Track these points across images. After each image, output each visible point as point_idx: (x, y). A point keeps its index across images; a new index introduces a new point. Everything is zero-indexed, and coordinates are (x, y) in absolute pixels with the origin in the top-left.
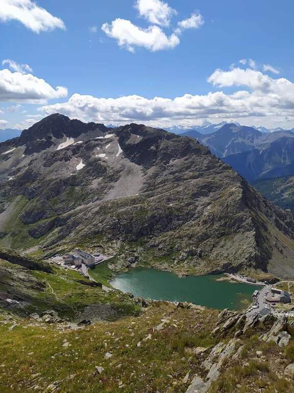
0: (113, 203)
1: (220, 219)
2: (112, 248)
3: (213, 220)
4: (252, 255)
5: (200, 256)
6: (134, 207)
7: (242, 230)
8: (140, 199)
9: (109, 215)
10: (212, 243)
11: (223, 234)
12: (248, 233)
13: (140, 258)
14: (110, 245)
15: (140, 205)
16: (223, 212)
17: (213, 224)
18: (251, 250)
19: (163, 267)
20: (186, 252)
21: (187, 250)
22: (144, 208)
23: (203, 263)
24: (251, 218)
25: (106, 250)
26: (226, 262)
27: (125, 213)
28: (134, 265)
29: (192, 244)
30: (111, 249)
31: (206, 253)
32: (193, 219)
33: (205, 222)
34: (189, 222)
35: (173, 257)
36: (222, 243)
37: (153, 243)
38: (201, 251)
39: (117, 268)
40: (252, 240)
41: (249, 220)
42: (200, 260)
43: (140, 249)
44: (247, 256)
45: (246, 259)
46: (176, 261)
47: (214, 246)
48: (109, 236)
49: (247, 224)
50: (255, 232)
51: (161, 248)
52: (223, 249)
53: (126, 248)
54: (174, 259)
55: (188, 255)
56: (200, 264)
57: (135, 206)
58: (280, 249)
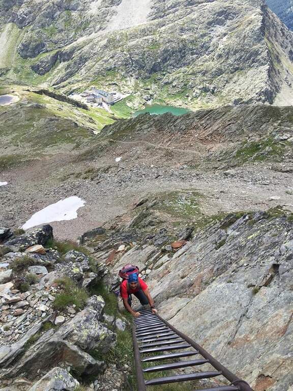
0: (122, 35)
1: (236, 52)
2: (127, 86)
3: (228, 54)
4: (262, 90)
5: (213, 92)
6: (145, 40)
7: (256, 64)
8: (150, 30)
9: (120, 49)
10: (226, 79)
11: (236, 69)
12: (262, 67)
13: (155, 96)
14: (125, 83)
15: (151, 37)
16: (239, 44)
17: (228, 58)
18: (263, 85)
19: (178, 105)
20: (200, 89)
21: (201, 86)
22: (156, 41)
23: (216, 99)
24: (267, 50)
25: (122, 89)
26: (237, 98)
27: (136, 47)
28: (150, 103)
29: (206, 80)
30: (126, 88)
31: (219, 89)
32: (207, 53)
33: (220, 56)
34: (203, 57)
35: (187, 94)
36: (235, 78)
37: (167, 80)
38: (215, 88)
39: (135, 106)
40: (265, 75)
41: (265, 54)
42: (212, 97)
43: (154, 86)
44: (258, 91)
45: (257, 94)
46: (190, 98)
47: (227, 82)
48: (123, 73)
49: (262, 58)
50: (269, 66)
51: (176, 85)
52: (235, 85)
53: (140, 86)
54: (188, 96)
55: (202, 92)
56: (212, 100)
57: (145, 38)
58: (289, 83)
